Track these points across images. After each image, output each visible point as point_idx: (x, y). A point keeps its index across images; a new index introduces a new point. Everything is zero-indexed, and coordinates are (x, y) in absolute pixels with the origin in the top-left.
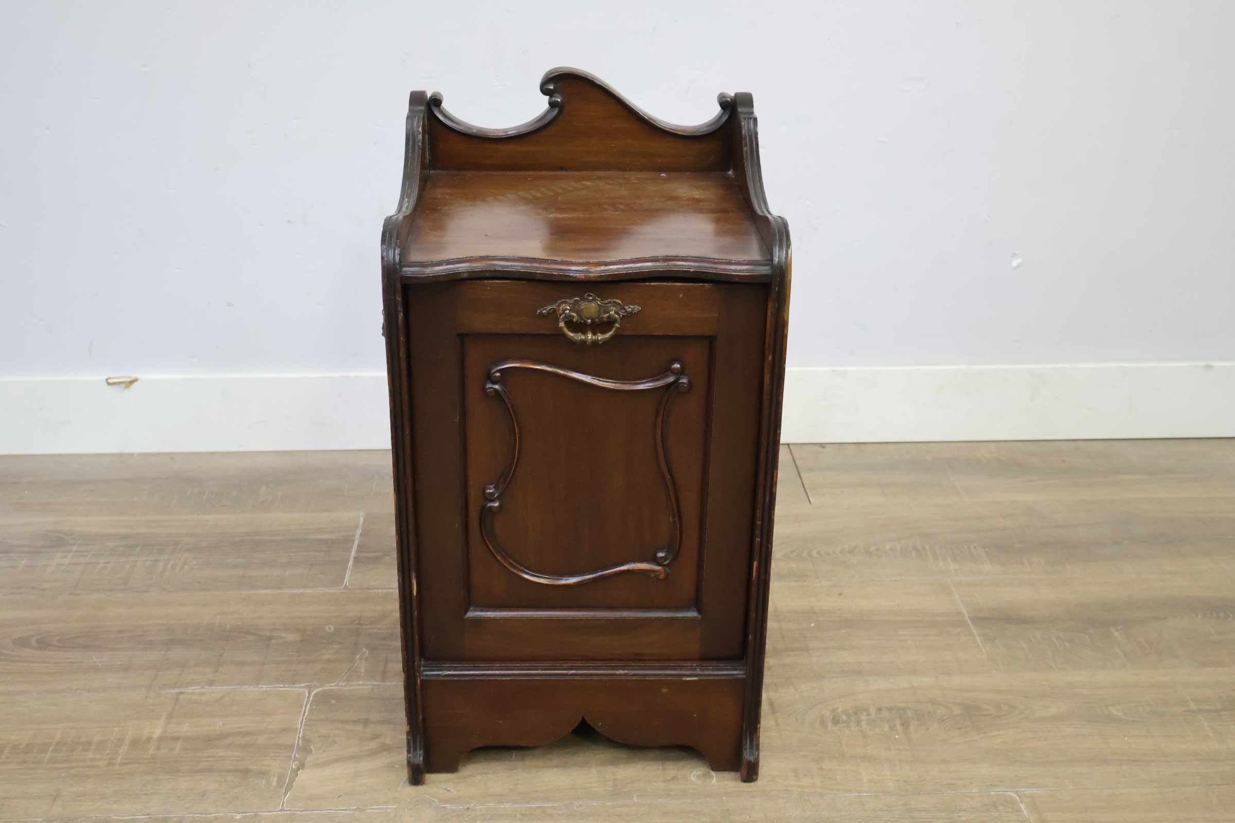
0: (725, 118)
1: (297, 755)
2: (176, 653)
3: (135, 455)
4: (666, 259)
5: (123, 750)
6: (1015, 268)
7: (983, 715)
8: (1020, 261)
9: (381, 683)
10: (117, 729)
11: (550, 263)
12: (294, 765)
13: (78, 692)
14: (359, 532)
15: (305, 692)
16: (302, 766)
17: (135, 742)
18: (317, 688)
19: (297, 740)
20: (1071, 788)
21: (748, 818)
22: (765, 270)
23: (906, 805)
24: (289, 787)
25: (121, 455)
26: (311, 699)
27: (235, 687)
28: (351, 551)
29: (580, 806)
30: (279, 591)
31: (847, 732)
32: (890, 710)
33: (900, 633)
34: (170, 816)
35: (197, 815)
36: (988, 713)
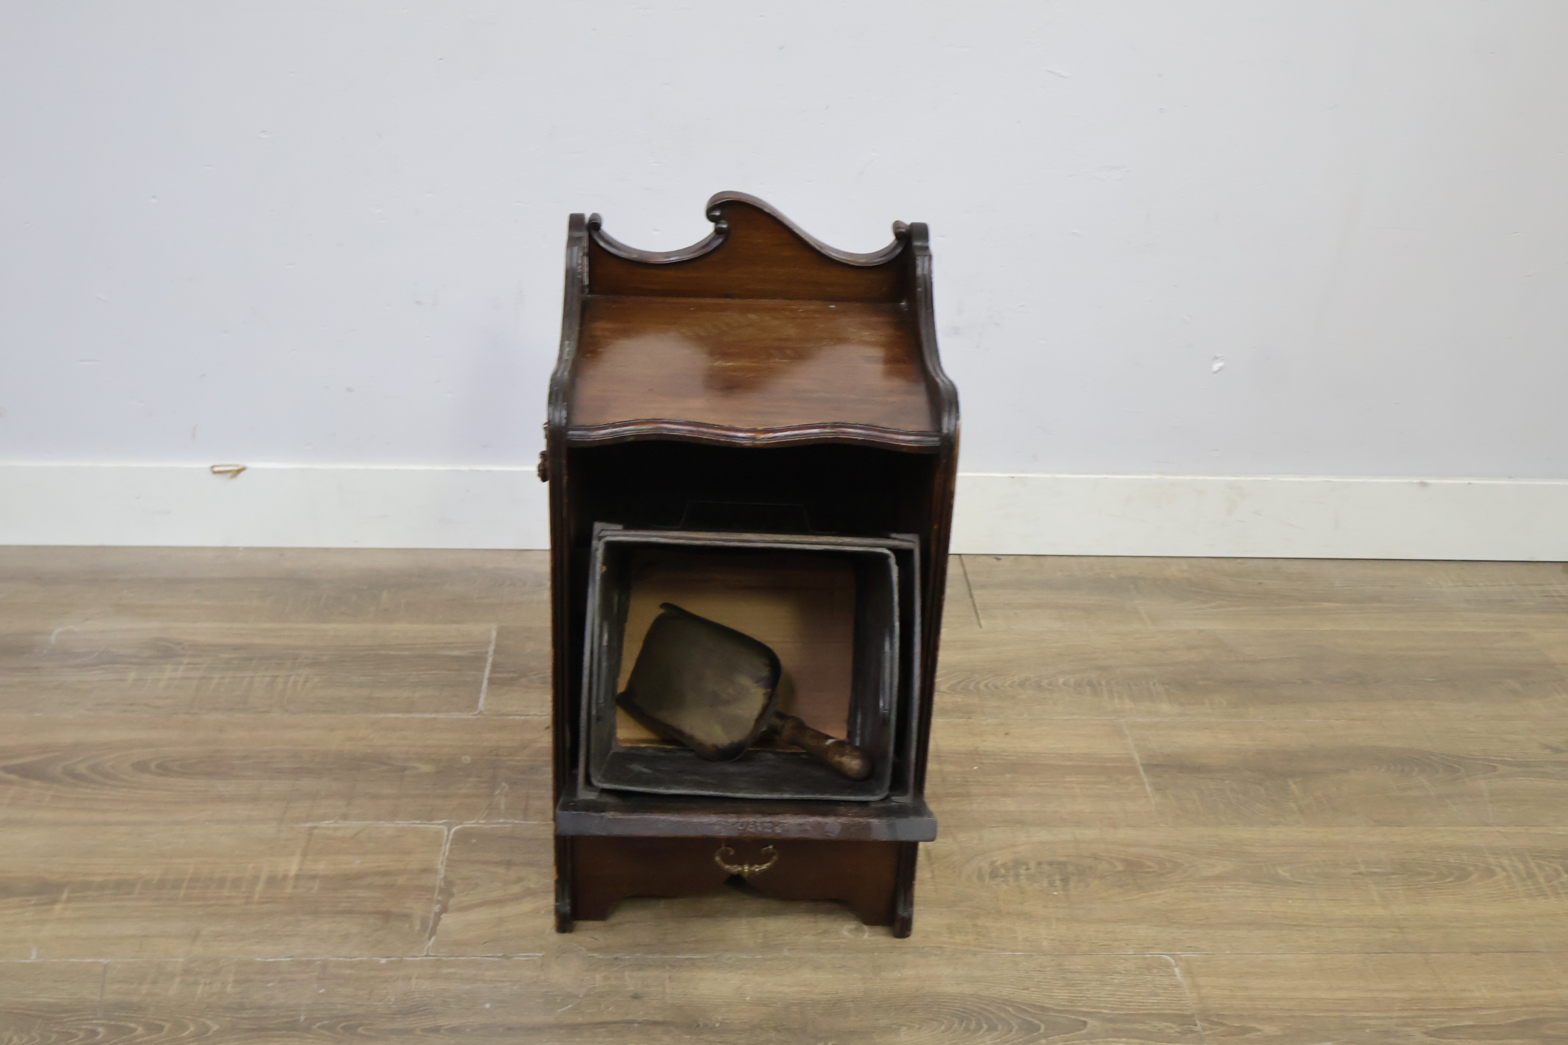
0: (898, 251)
1: (439, 898)
2: (307, 784)
3: (241, 549)
4: (834, 425)
5: (259, 888)
6: (1215, 372)
7: (1149, 872)
8: (1221, 364)
9: (522, 822)
10: (251, 866)
11: (716, 429)
12: (437, 908)
13: (207, 823)
14: (491, 648)
15: (443, 829)
16: (444, 910)
17: (272, 880)
18: (457, 825)
19: (438, 881)
20: (1228, 952)
22: (933, 441)
23: (1059, 966)
24: (433, 932)
25: (226, 549)
26: (451, 837)
27: (370, 822)
28: (483, 671)
29: (730, 958)
30: (410, 716)
31: (1005, 887)
32: (1051, 864)
33: (1067, 779)
34: (314, 959)
35: (341, 959)
36: (1151, 870)
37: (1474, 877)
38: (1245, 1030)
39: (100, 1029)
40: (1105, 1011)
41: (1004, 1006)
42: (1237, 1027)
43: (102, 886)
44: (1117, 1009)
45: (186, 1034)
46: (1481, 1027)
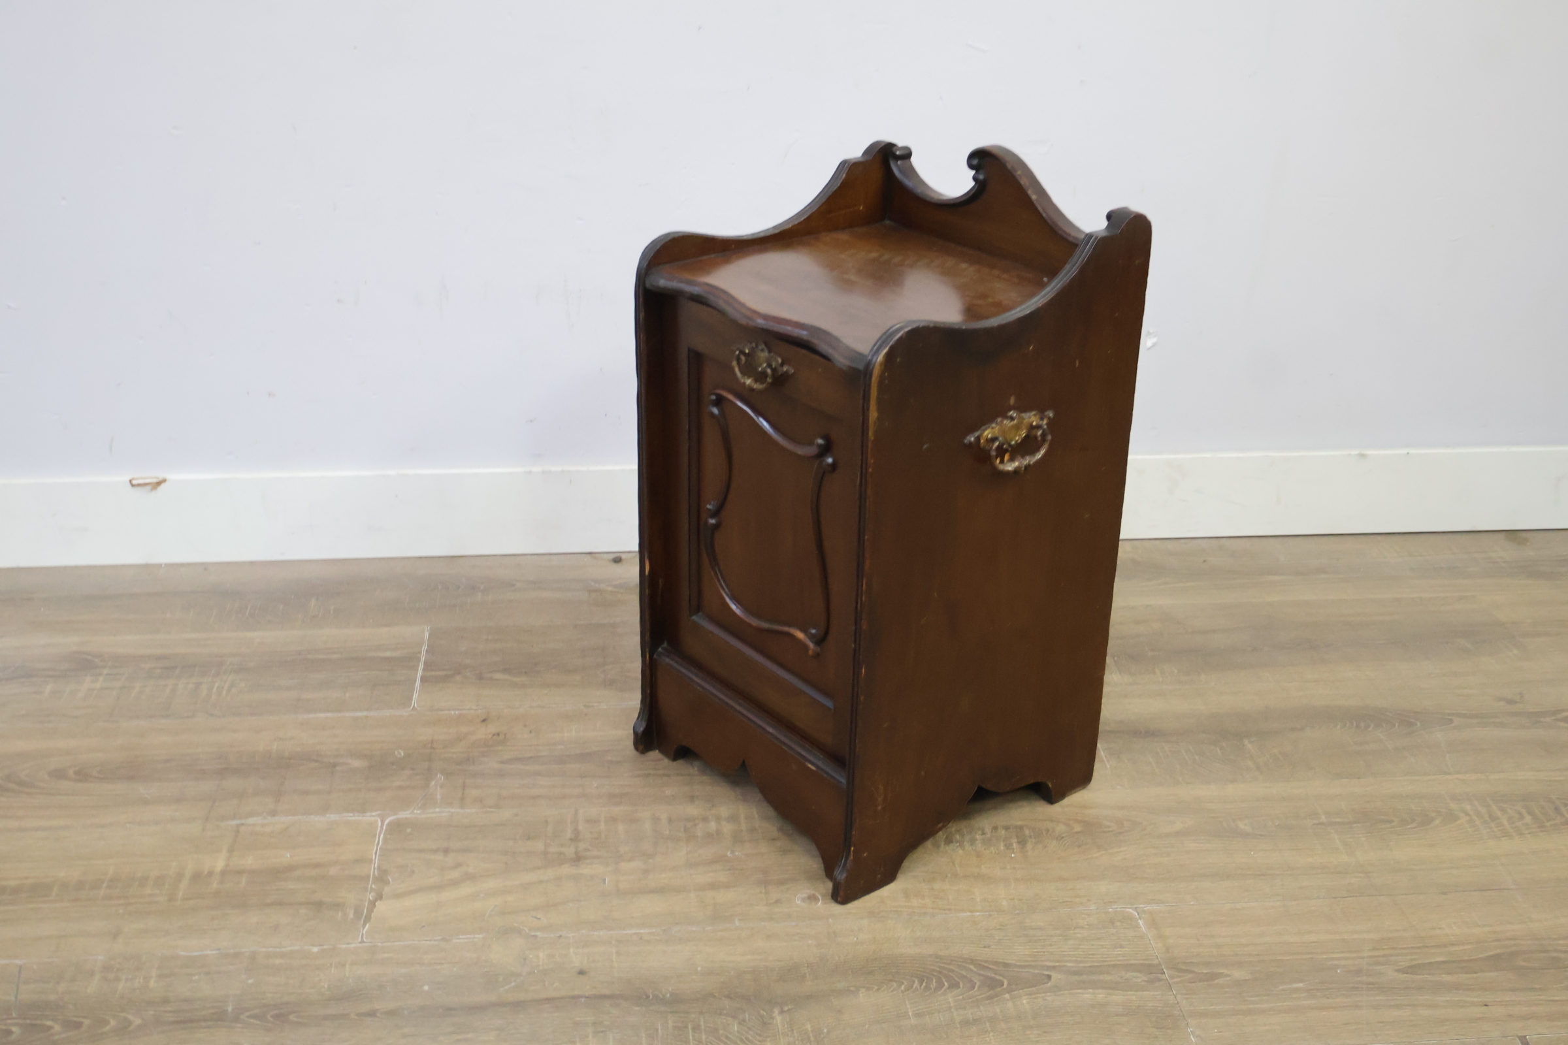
1: (373, 886)
2: (233, 783)
3: (163, 566)
5: (184, 884)
6: (1149, 349)
7: (1104, 832)
8: (1154, 340)
9: (459, 810)
10: (175, 864)
12: (371, 896)
13: (128, 825)
14: (424, 648)
15: (377, 821)
16: (380, 897)
17: (197, 877)
18: (391, 816)
19: (373, 871)
20: (1192, 903)
21: (855, 939)
23: (1020, 923)
24: (368, 919)
25: (147, 566)
26: (384, 828)
27: (300, 817)
28: (416, 670)
29: (679, 931)
30: (340, 715)
31: (960, 852)
32: (1006, 828)
34: (244, 950)
35: (271, 949)
36: (1110, 829)
37: (1437, 822)
38: (1214, 976)
39: (14, 1029)
40: (1069, 964)
41: (963, 964)
42: (1207, 973)
43: (16, 890)
44: (1081, 962)
45: (108, 1028)
46: (1454, 962)
